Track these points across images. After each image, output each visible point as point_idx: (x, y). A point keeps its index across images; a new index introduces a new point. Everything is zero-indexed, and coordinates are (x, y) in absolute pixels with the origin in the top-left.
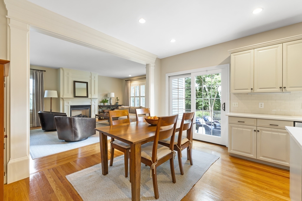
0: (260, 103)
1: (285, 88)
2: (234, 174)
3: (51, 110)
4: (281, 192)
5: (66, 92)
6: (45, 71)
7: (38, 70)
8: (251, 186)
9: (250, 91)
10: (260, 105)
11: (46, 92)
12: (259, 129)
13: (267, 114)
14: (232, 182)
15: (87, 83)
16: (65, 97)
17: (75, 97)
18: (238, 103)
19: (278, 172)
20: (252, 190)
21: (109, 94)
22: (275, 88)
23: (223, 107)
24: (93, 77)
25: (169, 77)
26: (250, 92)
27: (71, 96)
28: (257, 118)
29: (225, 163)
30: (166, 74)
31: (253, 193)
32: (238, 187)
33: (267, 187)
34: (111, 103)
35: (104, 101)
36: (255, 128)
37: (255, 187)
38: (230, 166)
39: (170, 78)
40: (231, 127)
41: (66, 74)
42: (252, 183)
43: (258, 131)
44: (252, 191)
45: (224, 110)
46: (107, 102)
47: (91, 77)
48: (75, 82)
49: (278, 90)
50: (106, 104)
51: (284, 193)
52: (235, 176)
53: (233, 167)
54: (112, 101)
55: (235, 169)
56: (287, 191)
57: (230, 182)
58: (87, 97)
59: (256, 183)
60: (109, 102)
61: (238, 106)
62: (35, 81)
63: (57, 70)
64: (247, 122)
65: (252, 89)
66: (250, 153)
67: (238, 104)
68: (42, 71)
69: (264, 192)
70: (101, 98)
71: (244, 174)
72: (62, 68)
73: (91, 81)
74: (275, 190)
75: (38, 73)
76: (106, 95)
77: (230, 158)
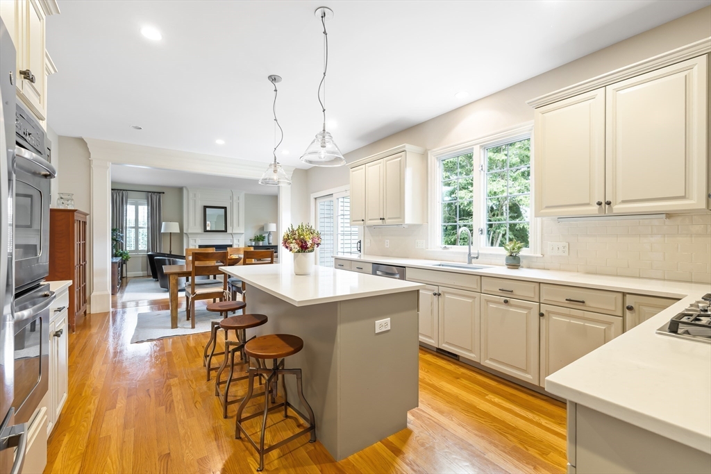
3: (170, 252)
5: (193, 222)
6: (163, 193)
7: (155, 192)
11: (163, 223)
15: (225, 208)
16: (190, 231)
17: (206, 231)
21: (266, 225)
24: (235, 198)
25: (316, 198)
27: (200, 230)
30: (312, 195)
34: (271, 242)
35: (258, 239)
39: (318, 201)
41: (191, 195)
46: (263, 240)
47: (232, 198)
48: (205, 207)
50: (261, 243)
54: (271, 238)
58: (226, 231)
60: (266, 239)
62: (150, 208)
63: (180, 190)
68: (160, 193)
70: (252, 233)
72: (186, 187)
73: (232, 205)
75: (154, 197)
76: (262, 228)
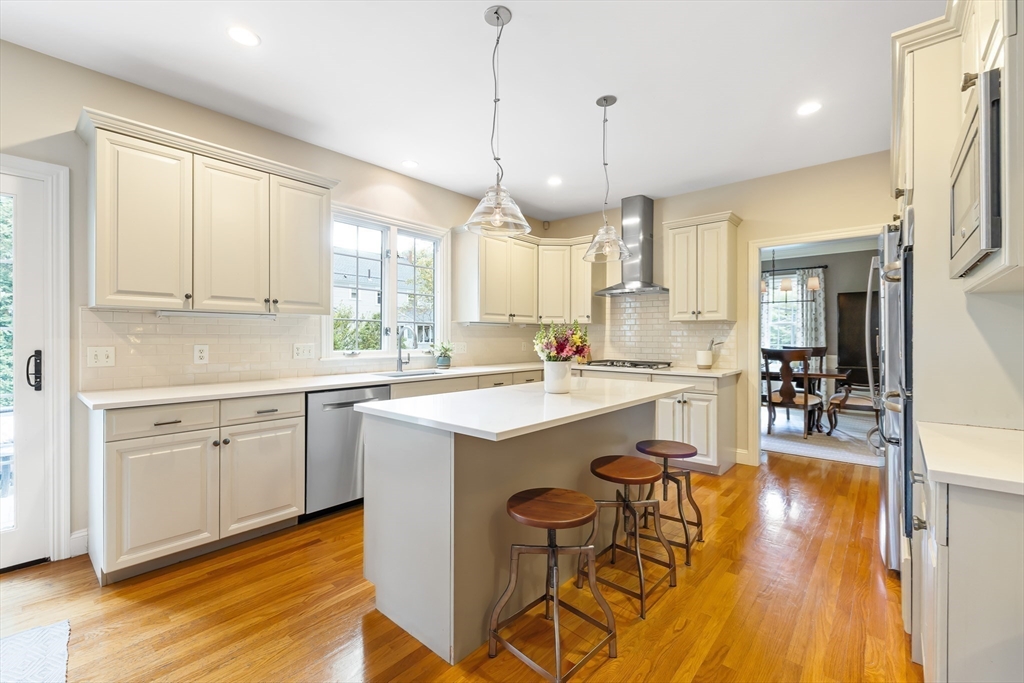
0: (197, 348)
1: (275, 302)
2: (194, 637)
4: (329, 587)
8: (273, 628)
9: (178, 302)
10: (197, 354)
12: (226, 433)
13: (218, 383)
14: (217, 668)
18: (111, 351)
19: (280, 545)
20: (287, 637)
22: (252, 300)
23: (32, 369)
26: (181, 307)
28: (220, 400)
29: (118, 624)
31: (297, 644)
32: (250, 666)
33: (301, 599)
36: (214, 435)
37: (284, 624)
38: (150, 622)
40: (121, 454)
42: (265, 618)
43: (226, 442)
44: (287, 640)
45: (38, 387)
49: (260, 306)
51: (336, 584)
52: (203, 640)
53: (166, 616)
55: (180, 620)
56: (337, 576)
57: (212, 675)
59: (273, 610)
61: (111, 362)
64: (189, 417)
65: (187, 297)
66: (199, 532)
67: (112, 356)
69: (309, 615)
71: (222, 610)
74: (319, 592)
77: (119, 595)
